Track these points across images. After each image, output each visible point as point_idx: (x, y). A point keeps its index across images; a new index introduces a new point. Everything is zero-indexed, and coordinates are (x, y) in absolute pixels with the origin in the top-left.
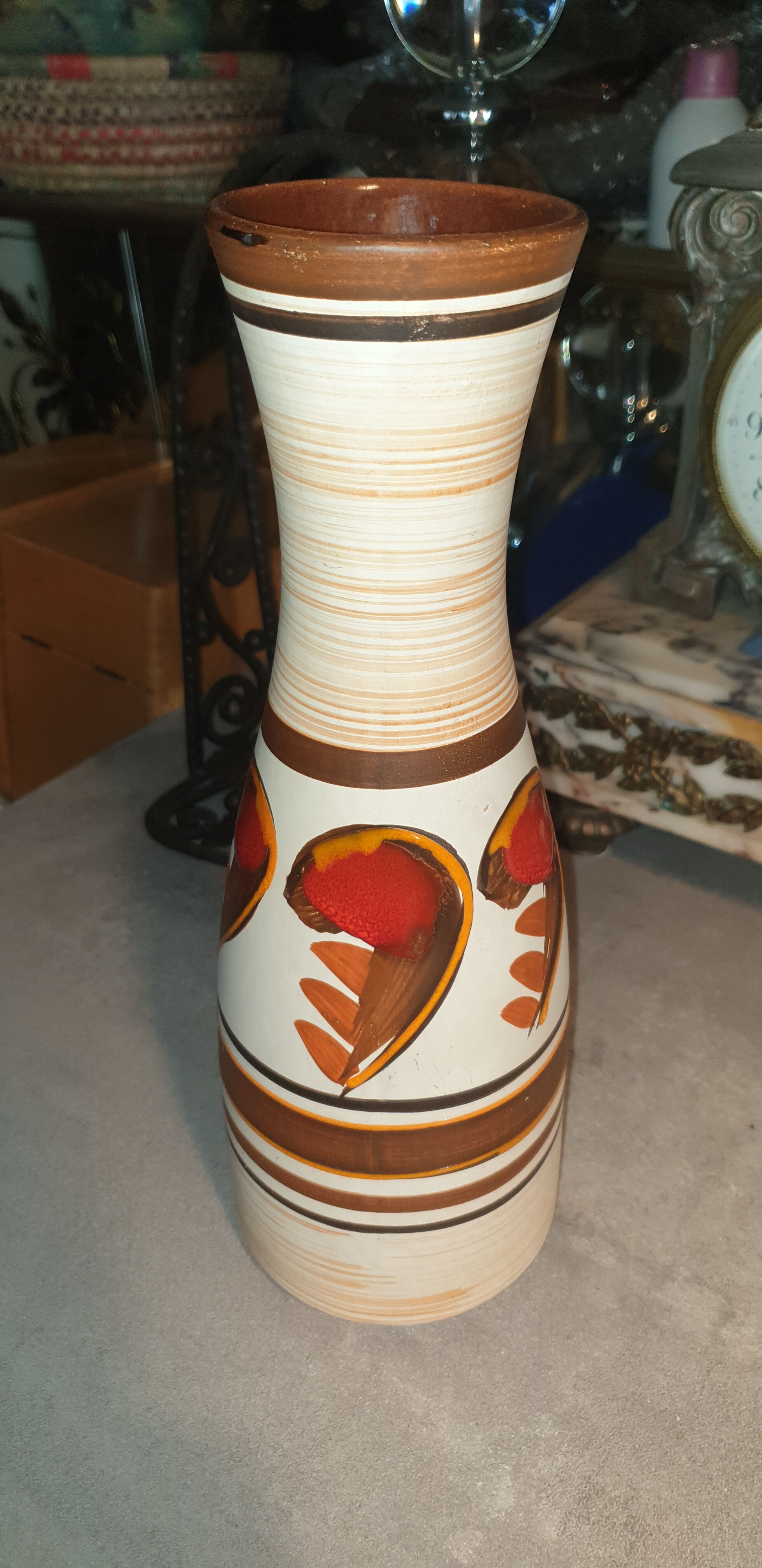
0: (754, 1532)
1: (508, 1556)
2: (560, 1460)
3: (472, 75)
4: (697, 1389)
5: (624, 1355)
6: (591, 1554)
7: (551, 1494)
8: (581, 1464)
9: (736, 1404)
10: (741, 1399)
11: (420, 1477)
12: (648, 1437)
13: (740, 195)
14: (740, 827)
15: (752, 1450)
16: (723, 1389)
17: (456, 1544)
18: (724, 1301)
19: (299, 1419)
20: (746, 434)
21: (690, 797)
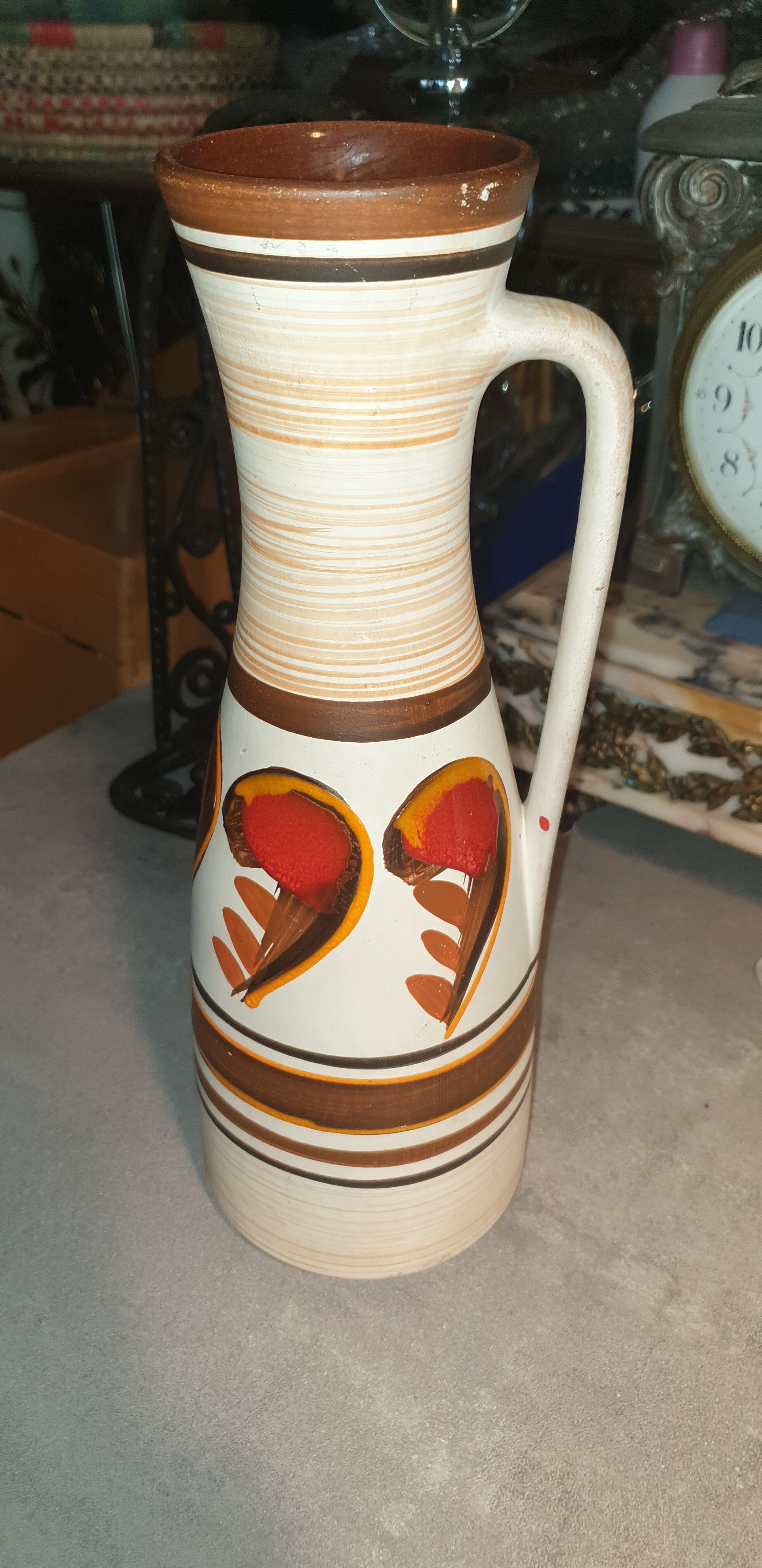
0: (690, 1509)
1: (440, 1529)
2: (497, 1435)
3: (450, 42)
4: (639, 1366)
5: (566, 1331)
6: (524, 1529)
7: (486, 1468)
8: (518, 1439)
9: (677, 1382)
10: (683, 1377)
11: (355, 1449)
12: (587, 1413)
13: (711, 162)
14: (702, 806)
15: (691, 1428)
16: (664, 1366)
17: (389, 1516)
18: (670, 1279)
19: (237, 1389)
20: (714, 407)
21: (654, 774)
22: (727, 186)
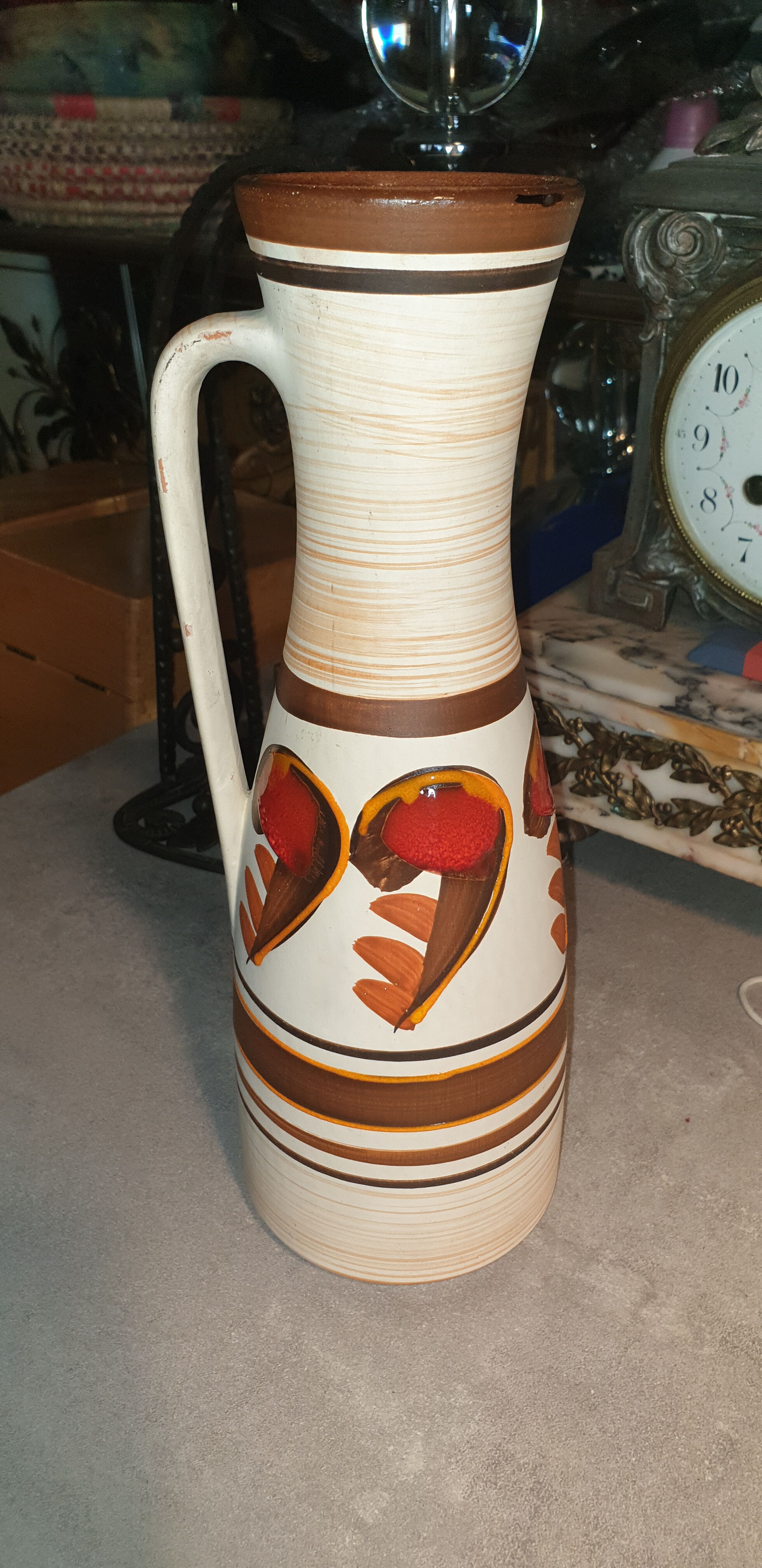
0: (659, 1500)
1: (413, 1517)
2: (472, 1428)
3: (448, 110)
4: (614, 1364)
5: (543, 1331)
6: (495, 1517)
7: (460, 1459)
8: (492, 1432)
9: (651, 1380)
10: (656, 1374)
11: (333, 1440)
12: (561, 1408)
13: (685, 215)
14: (687, 831)
15: (662, 1422)
16: (638, 1365)
17: (363, 1505)
18: (647, 1283)
19: (218, 1383)
20: (693, 446)
21: (639, 801)
22: (702, 237)
